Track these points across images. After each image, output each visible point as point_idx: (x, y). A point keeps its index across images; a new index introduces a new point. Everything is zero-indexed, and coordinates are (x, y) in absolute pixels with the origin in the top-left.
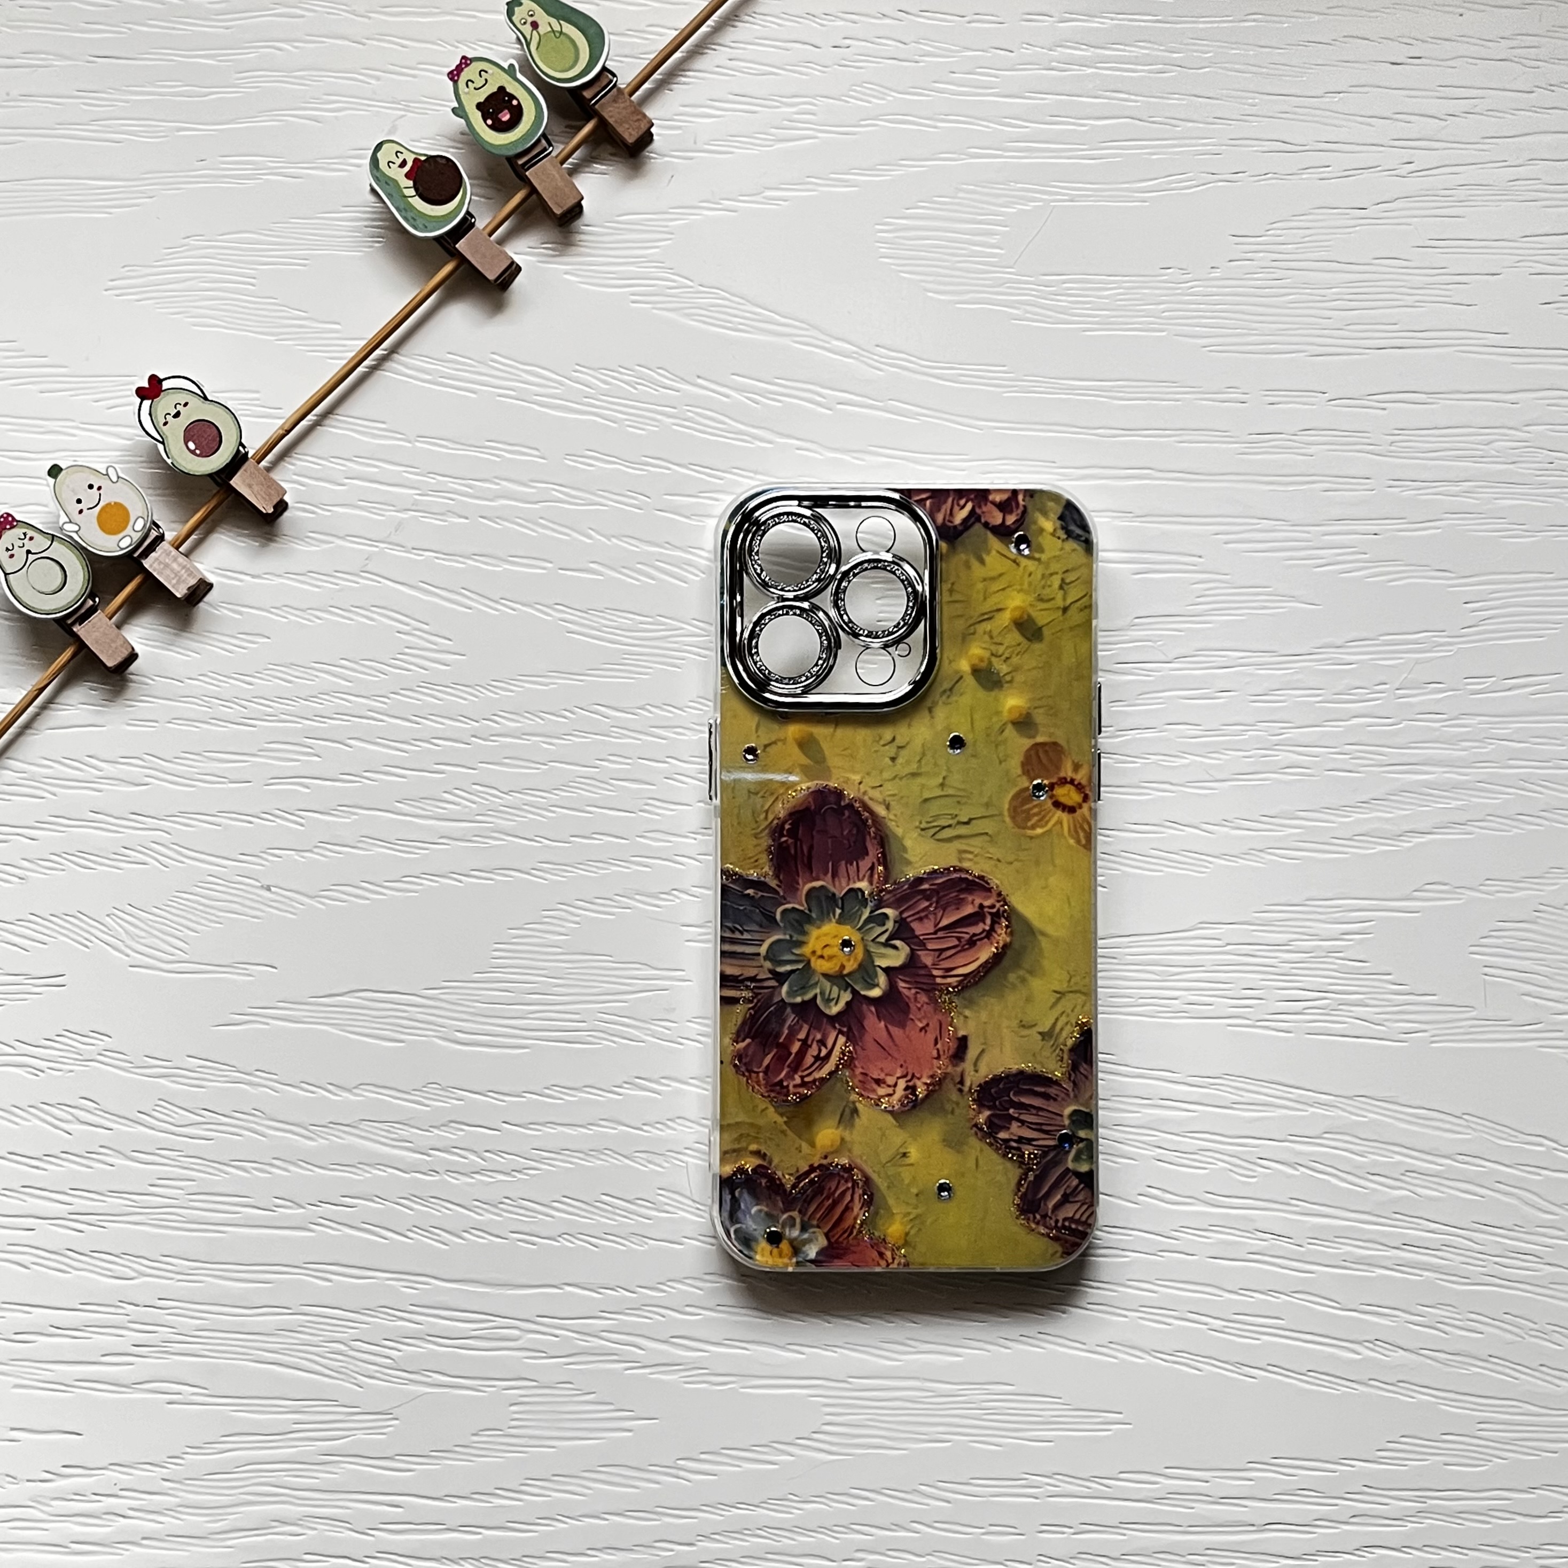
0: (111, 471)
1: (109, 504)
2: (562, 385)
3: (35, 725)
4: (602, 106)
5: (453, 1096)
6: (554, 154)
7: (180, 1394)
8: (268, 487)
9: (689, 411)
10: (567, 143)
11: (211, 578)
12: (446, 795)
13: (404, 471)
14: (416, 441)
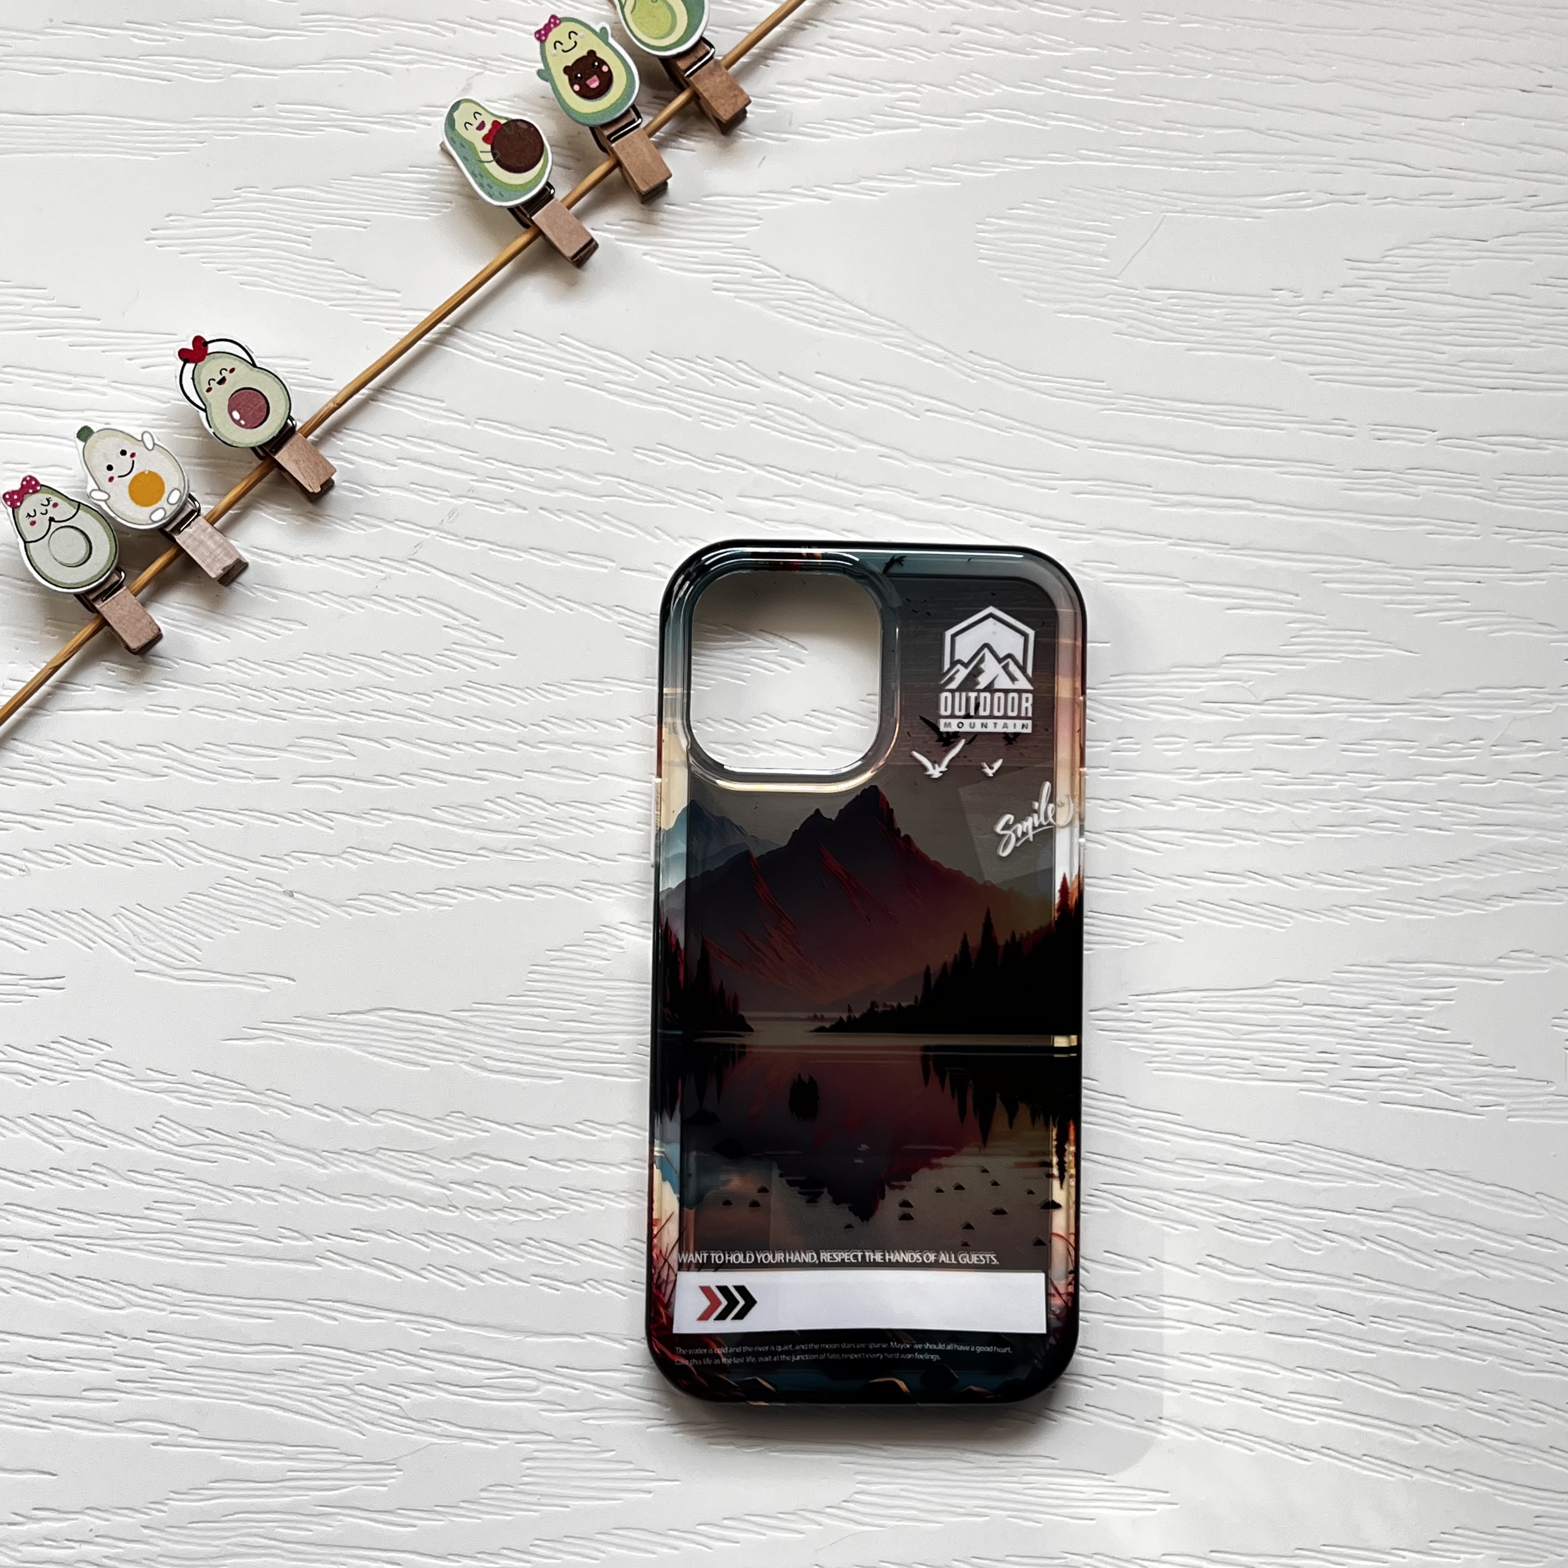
0: (147, 437)
1: (143, 473)
2: (635, 373)
3: (48, 706)
4: (697, 78)
5: (479, 1127)
6: (642, 126)
7: (166, 1434)
8: (316, 464)
9: (768, 408)
10: (655, 117)
11: (247, 557)
12: (488, 803)
13: (462, 455)
14: (476, 423)
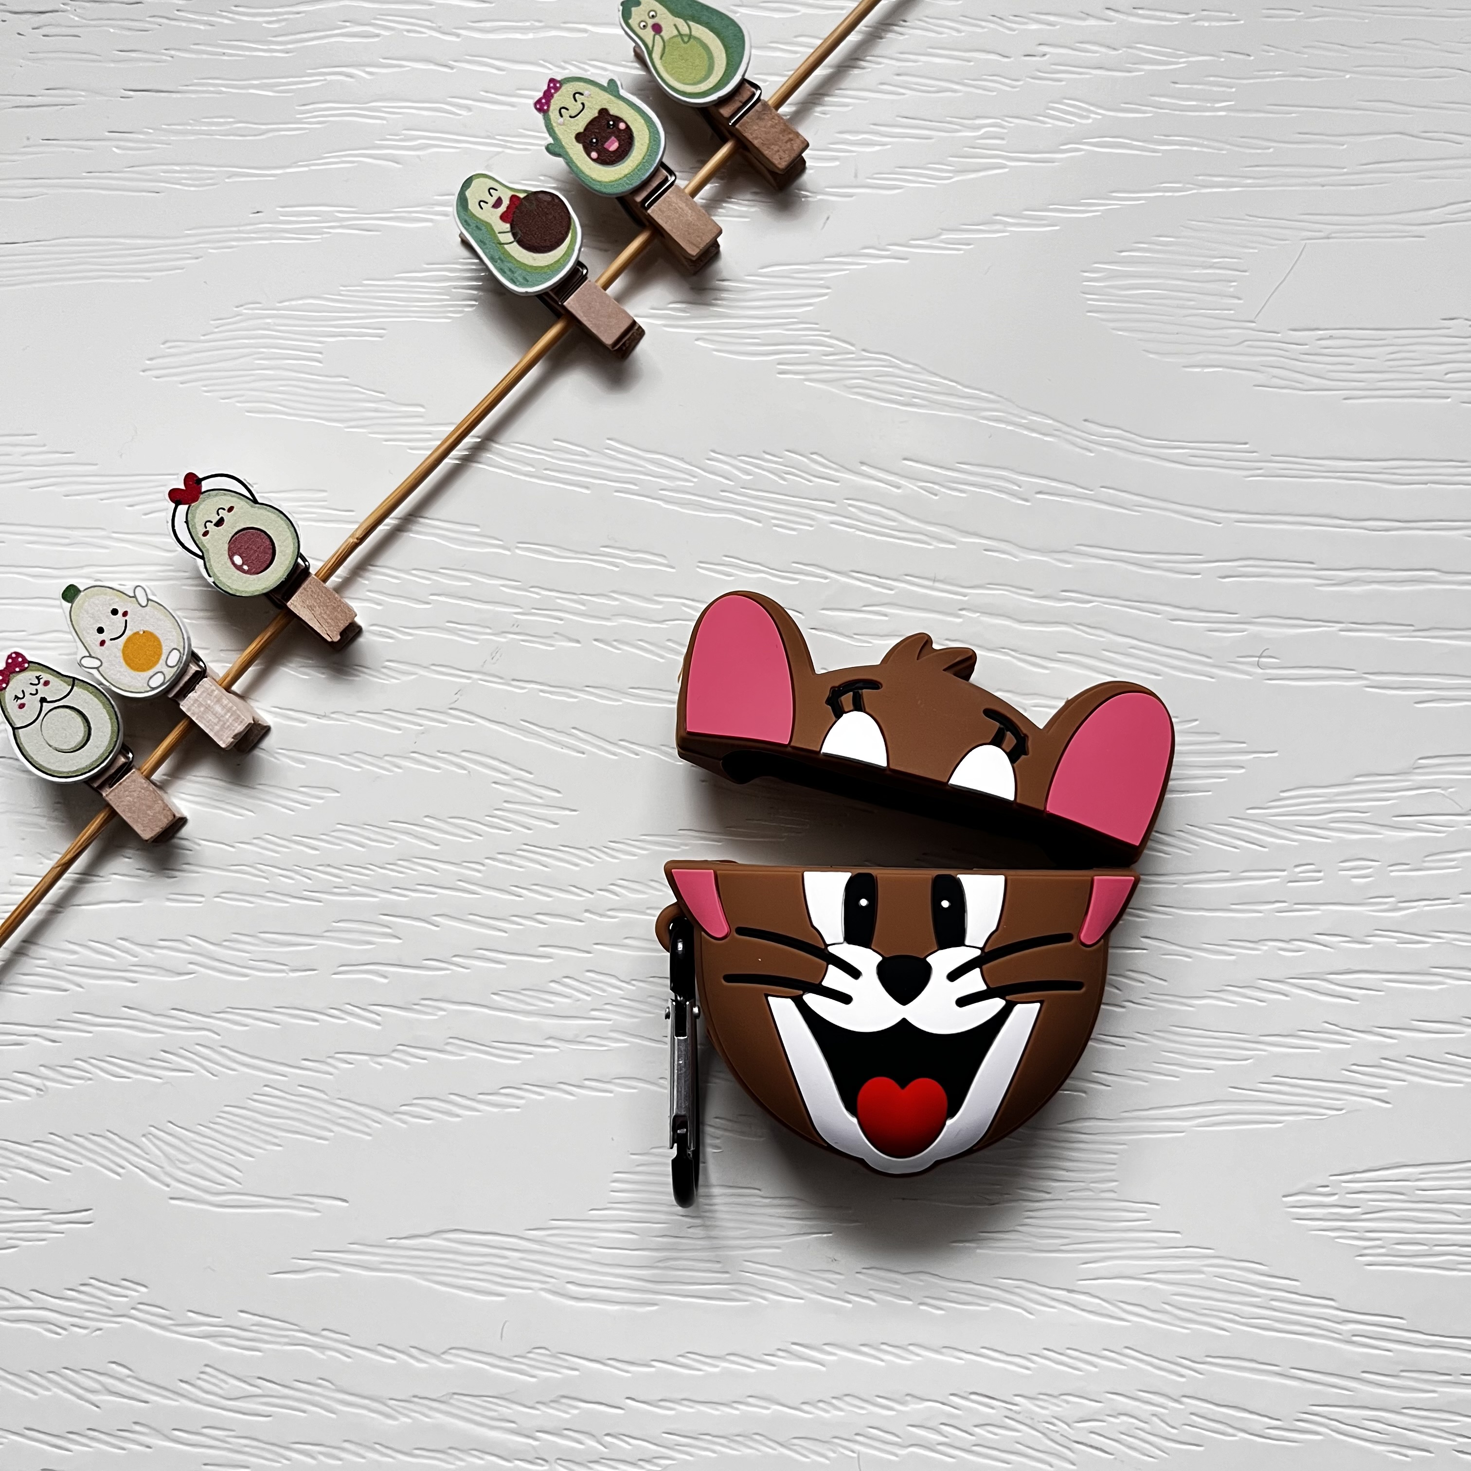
0: (139, 593)
1: (137, 633)
2: (694, 477)
4: (743, 125)
5: (566, 1364)
8: (335, 609)
13: (503, 586)
14: (518, 548)
